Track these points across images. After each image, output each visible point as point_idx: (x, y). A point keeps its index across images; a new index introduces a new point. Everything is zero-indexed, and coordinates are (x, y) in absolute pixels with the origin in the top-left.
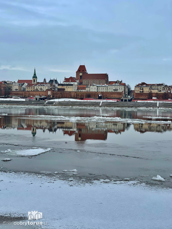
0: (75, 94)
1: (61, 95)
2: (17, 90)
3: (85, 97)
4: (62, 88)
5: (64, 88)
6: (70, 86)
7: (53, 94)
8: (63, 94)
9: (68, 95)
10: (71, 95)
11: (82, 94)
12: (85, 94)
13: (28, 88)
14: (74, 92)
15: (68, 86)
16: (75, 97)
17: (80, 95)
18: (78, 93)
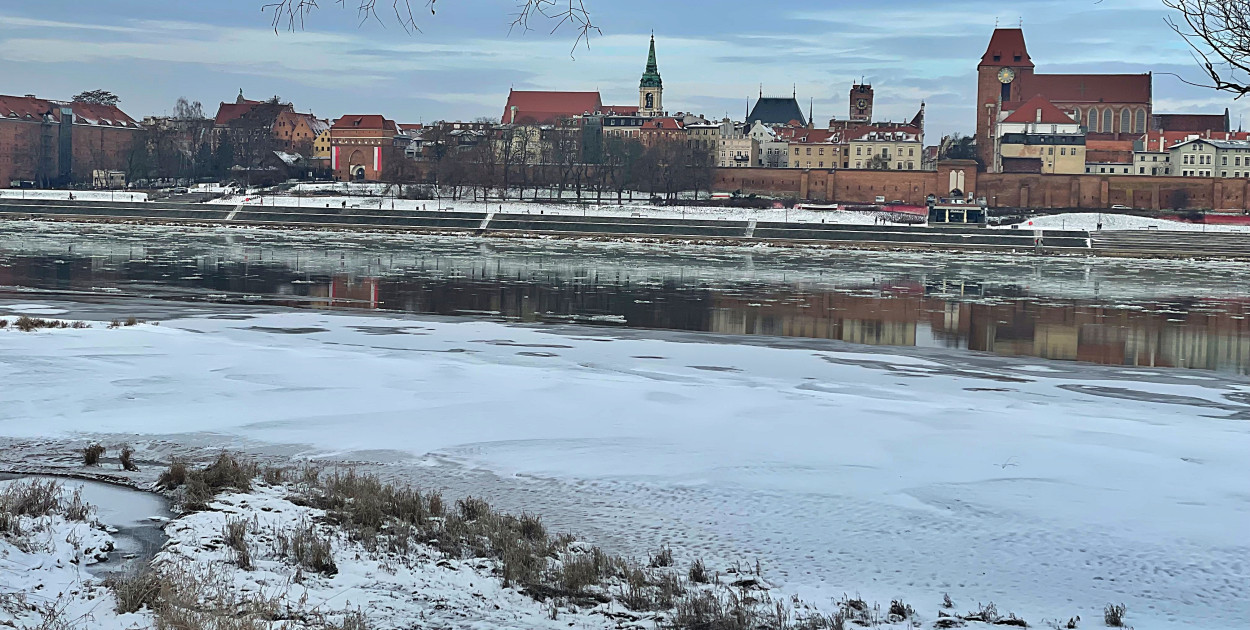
0: (1105, 189)
1: (1024, 191)
2: (746, 159)
3: (1155, 205)
4: (1027, 155)
5: (1036, 156)
6: (1068, 148)
7: (978, 187)
8: (1033, 186)
9: (1064, 192)
10: (1079, 191)
11: (1140, 188)
12: (1155, 190)
13: (803, 149)
14: (1095, 180)
15: (1059, 147)
16: (1104, 201)
17: (1130, 192)
18: (1118, 185)
